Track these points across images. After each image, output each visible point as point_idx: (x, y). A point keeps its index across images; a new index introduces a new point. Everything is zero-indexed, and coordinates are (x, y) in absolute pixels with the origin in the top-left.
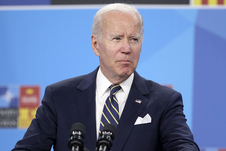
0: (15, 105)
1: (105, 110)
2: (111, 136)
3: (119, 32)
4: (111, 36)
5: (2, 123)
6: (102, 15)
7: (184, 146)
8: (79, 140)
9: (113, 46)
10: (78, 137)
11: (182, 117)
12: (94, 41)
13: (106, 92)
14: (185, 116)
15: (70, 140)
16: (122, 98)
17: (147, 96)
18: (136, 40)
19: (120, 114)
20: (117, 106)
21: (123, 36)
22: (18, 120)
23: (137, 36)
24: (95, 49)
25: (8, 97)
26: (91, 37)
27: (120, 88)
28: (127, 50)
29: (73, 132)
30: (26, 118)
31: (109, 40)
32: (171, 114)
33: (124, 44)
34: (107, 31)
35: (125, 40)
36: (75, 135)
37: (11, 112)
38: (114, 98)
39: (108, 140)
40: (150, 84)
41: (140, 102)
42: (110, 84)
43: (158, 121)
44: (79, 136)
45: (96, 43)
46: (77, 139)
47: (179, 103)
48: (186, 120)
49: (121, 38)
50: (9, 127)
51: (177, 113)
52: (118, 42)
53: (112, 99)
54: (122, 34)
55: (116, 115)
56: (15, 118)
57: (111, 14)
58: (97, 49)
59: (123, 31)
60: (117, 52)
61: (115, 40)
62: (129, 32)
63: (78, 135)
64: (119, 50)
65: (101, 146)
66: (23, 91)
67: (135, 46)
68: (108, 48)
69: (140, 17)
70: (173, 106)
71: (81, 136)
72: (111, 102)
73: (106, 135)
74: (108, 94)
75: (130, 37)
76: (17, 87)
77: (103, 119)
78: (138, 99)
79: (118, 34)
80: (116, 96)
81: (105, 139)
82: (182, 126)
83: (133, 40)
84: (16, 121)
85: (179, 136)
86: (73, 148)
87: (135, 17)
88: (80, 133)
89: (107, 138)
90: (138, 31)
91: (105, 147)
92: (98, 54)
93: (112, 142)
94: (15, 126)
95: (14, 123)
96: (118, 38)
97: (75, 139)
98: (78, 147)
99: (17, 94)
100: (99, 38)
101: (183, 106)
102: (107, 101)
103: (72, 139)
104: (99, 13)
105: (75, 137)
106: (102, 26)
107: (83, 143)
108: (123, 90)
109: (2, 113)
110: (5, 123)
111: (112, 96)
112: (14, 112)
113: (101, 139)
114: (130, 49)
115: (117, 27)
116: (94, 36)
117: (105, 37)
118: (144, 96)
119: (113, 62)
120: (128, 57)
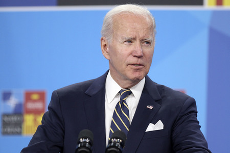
0: (19, 111)
1: (115, 116)
2: (121, 143)
3: (130, 35)
5: (6, 130)
6: (113, 17)
8: (87, 148)
9: (124, 49)
10: (86, 144)
11: (196, 124)
12: (104, 43)
13: (116, 97)
14: (198, 122)
15: (77, 147)
16: (132, 103)
17: (159, 101)
18: (148, 43)
19: (131, 120)
20: (127, 112)
21: (135, 39)
22: (23, 126)
23: (150, 39)
24: (105, 52)
25: (12, 103)
27: (130, 93)
28: (139, 54)
29: (81, 139)
30: (31, 124)
31: (120, 42)
32: (184, 121)
33: (136, 47)
34: (118, 33)
35: (137, 43)
36: (83, 142)
37: (15, 119)
38: (124, 104)
39: (117, 148)
40: (162, 88)
41: (151, 108)
42: (120, 89)
45: (106, 45)
46: (84, 146)
47: (193, 109)
48: (200, 127)
49: (132, 40)
50: (13, 133)
51: (191, 119)
52: (130, 45)
53: (122, 105)
54: (134, 37)
55: (127, 122)
56: (19, 124)
57: (122, 15)
58: (107, 52)
59: (135, 33)
60: (128, 55)
61: (127, 43)
62: (141, 35)
63: (86, 142)
64: (131, 54)
66: (28, 96)
67: (147, 50)
68: (119, 51)
69: (153, 19)
70: (186, 112)
71: (89, 143)
72: (121, 107)
73: (115, 143)
74: (118, 99)
75: (143, 40)
77: (112, 125)
78: (150, 105)
79: (130, 37)
80: (126, 101)
81: (114, 146)
83: (145, 44)
84: (21, 127)
85: (193, 143)
87: (148, 19)
88: (88, 140)
89: (117, 145)
90: (151, 34)
92: (108, 57)
93: (122, 149)
94: (20, 133)
95: (18, 130)
96: (130, 41)
99: (22, 99)
100: (110, 41)
101: (197, 112)
102: (117, 107)
103: (79, 146)
104: (109, 14)
105: (82, 145)
106: (112, 28)
107: (91, 151)
108: (133, 95)
109: (6, 119)
110: (9, 130)
111: (122, 101)
112: (19, 119)
113: (111, 147)
114: (143, 52)
115: (129, 30)
116: (104, 38)
117: (116, 39)
118: (155, 101)
119: (124, 66)
120: (140, 61)
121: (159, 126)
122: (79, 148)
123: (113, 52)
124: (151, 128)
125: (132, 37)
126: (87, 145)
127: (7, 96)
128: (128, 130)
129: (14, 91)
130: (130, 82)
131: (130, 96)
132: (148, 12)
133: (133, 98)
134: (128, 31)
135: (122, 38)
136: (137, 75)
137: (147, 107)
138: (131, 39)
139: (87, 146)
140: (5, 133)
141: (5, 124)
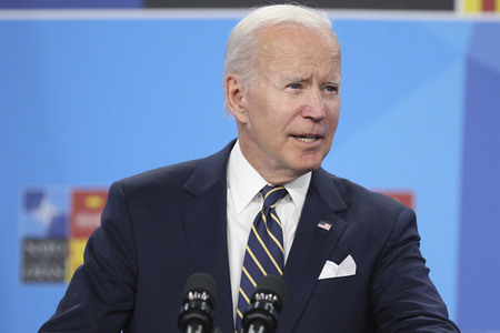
0: (59, 232)
1: (252, 241)
2: (275, 304)
3: (301, 72)
4: (283, 79)
5: (30, 272)
8: (204, 312)
10: (200, 305)
11: (420, 264)
12: (233, 87)
13: (254, 200)
15: (182, 311)
17: (342, 213)
19: (287, 253)
22: (66, 265)
24: (236, 107)
25: (46, 214)
26: (226, 78)
28: (317, 113)
29: (191, 294)
31: (276, 87)
32: (397, 257)
33: (312, 99)
34: (272, 67)
35: (314, 89)
36: (195, 299)
37: (50, 248)
39: (267, 312)
40: (348, 189)
41: (327, 227)
44: (204, 303)
46: (197, 309)
47: (410, 233)
48: (428, 270)
49: (303, 84)
50: (46, 280)
51: (410, 254)
52: (298, 93)
54: (308, 76)
56: (60, 260)
59: (310, 69)
60: (295, 116)
61: (290, 89)
63: (201, 300)
64: (299, 112)
65: (252, 327)
66: (79, 200)
67: (331, 104)
68: (274, 105)
71: (208, 301)
73: (263, 302)
74: (259, 206)
75: (324, 83)
78: (325, 221)
79: (299, 76)
80: (277, 211)
81: (261, 309)
82: (423, 284)
83: (326, 91)
84: (63, 267)
85: (419, 307)
86: (190, 330)
88: (204, 297)
89: (266, 308)
91: (262, 329)
92: (242, 117)
93: (277, 316)
94: (60, 280)
95: (57, 272)
96: (297, 86)
97: (195, 309)
98: (200, 327)
99: (66, 207)
100: (251, 83)
102: (258, 221)
103: (186, 308)
105: (193, 306)
107: (211, 320)
108: (291, 199)
109: (32, 249)
110: (37, 272)
111: (268, 211)
113: (254, 311)
114: (326, 109)
115: (298, 62)
116: (236, 76)
117: (267, 80)
118: (335, 213)
121: (348, 267)
122: (186, 312)
124: (330, 271)
125: (305, 77)
126: (203, 306)
127: (33, 200)
129: (49, 189)
131: (284, 200)
133: (290, 204)
134: (296, 65)
135: (281, 78)
136: (308, 161)
137: (319, 225)
139: (203, 308)
140: (28, 279)
141: (29, 260)
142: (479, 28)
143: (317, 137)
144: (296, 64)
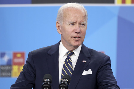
0: (10, 64)
1: (64, 66)
2: (68, 82)
3: (73, 20)
4: (69, 22)
5: (2, 74)
6: (63, 10)
7: (111, 88)
8: (49, 84)
9: (69, 29)
10: (48, 83)
11: (110, 71)
12: (58, 25)
13: (65, 55)
14: (112, 70)
15: (43, 84)
16: (74, 59)
17: (89, 58)
18: (83, 25)
19: (73, 69)
20: (71, 64)
21: (76, 23)
22: (12, 72)
23: (84, 22)
24: (59, 30)
25: (6, 59)
26: (56, 23)
27: (73, 53)
28: (78, 31)
29: (45, 80)
30: (17, 71)
31: (67, 25)
33: (77, 27)
34: (66, 19)
35: (77, 25)
37: (7, 68)
38: (70, 59)
39: (65, 84)
40: (91, 51)
41: (85, 62)
42: (67, 51)
43: (96, 73)
45: (59, 26)
46: (47, 84)
47: (109, 62)
50: (6, 76)
51: (107, 68)
52: (73, 26)
53: (69, 60)
54: (75, 21)
55: (71, 69)
56: (10, 71)
57: (68, 9)
58: (60, 30)
59: (76, 19)
60: (72, 32)
61: (71, 25)
62: (79, 20)
63: (48, 81)
64: (74, 31)
65: (61, 88)
66: (15, 55)
67: (83, 29)
68: (67, 29)
69: (86, 11)
70: (105, 64)
71: (50, 82)
72: (68, 61)
73: (64, 82)
74: (66, 57)
75: (80, 23)
76: (11, 53)
77: (63, 72)
78: (84, 60)
80: (71, 58)
81: (64, 83)
82: (110, 76)
83: (81, 25)
84: (11, 73)
85: (108, 82)
87: (83, 11)
88: (49, 80)
89: (65, 83)
90: (85, 20)
92: (60, 33)
94: (10, 76)
95: (9, 74)
96: (73, 24)
97: (46, 83)
98: (48, 88)
99: (11, 57)
100: (61, 24)
101: (111, 64)
102: (66, 61)
103: (44, 83)
104: (61, 9)
106: (63, 16)
107: (50, 86)
109: (2, 68)
110: (4, 74)
111: (69, 58)
112: (10, 68)
113: (62, 84)
114: (80, 30)
115: (72, 17)
116: (58, 22)
117: (65, 23)
118: (87, 58)
119: (70, 38)
120: (79, 35)
121: (89, 72)
123: (63, 30)
124: (85, 73)
125: (74, 22)
127: (3, 55)
128: (72, 74)
129: (7, 52)
130: (73, 47)
131: (73, 55)
132: (83, 7)
133: (75, 56)
136: (77, 43)
138: (74, 23)
141: (2, 71)
142: (121, 8)
143: (79, 37)
144: (72, 18)
